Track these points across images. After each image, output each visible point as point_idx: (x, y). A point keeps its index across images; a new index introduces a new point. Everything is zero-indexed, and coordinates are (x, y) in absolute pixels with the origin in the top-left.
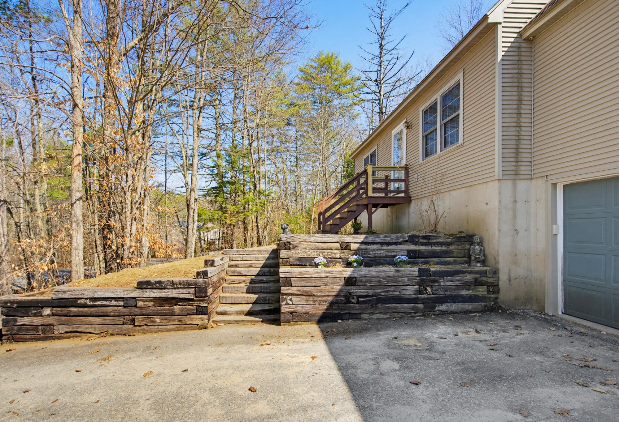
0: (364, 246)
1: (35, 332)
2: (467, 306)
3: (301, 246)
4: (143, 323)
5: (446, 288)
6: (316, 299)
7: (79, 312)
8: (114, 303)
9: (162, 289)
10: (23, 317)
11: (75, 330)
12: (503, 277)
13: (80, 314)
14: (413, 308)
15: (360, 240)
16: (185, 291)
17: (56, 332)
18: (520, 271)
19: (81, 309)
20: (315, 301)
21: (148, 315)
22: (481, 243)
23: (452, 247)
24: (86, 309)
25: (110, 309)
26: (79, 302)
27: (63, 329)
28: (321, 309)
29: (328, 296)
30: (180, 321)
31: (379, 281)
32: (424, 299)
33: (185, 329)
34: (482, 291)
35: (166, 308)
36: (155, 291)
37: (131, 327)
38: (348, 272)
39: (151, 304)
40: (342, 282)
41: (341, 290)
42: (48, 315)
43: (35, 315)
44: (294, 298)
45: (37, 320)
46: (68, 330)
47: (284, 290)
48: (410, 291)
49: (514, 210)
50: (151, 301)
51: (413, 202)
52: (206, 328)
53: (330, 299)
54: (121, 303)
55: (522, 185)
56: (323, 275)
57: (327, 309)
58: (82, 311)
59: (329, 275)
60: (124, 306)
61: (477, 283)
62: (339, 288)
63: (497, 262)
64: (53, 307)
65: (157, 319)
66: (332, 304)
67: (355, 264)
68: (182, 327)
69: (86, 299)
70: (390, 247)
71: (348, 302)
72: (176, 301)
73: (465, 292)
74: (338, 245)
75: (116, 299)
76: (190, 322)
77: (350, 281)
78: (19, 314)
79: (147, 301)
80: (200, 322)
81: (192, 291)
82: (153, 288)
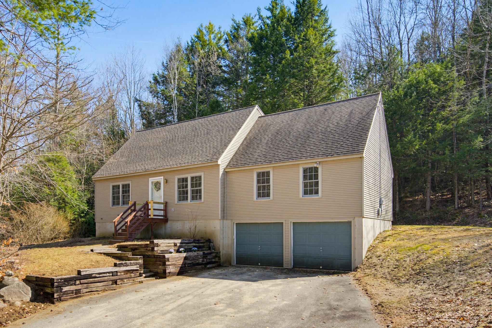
0: (181, 244)
1: (72, 294)
2: (214, 265)
3: (162, 245)
4: (120, 283)
5: (209, 259)
6: (176, 266)
7: (93, 281)
8: (108, 275)
9: (127, 266)
10: (66, 287)
11: (91, 290)
12: (221, 254)
13: (94, 282)
14: (202, 267)
15: (180, 242)
16: (136, 266)
17: (81, 293)
18: (224, 252)
19: (94, 279)
20: (176, 267)
21: (122, 279)
22: (213, 243)
23: (205, 244)
24: (96, 279)
25: (106, 278)
26: (93, 275)
27: (85, 290)
28: (177, 270)
29: (180, 264)
30: (133, 280)
31: (193, 258)
32: (204, 263)
33: (135, 284)
34: (217, 259)
35: (128, 275)
36: (125, 267)
37: (115, 285)
38: (184, 255)
39: (123, 273)
40: (183, 259)
41: (183, 262)
42: (78, 284)
43: (72, 285)
44: (170, 266)
45: (73, 288)
46: (87, 291)
47: (167, 263)
48: (200, 261)
49: (223, 230)
50: (123, 272)
51: (169, 222)
52: (142, 283)
53: (180, 266)
54: (111, 274)
55: (225, 221)
56: (178, 256)
57: (179, 270)
58: (95, 280)
59: (180, 256)
60: (112, 276)
61: (216, 256)
62: (183, 261)
63: (219, 249)
64: (80, 280)
65: (125, 280)
66: (181, 268)
67: (183, 252)
68: (134, 283)
69: (96, 274)
70: (189, 245)
71: (185, 266)
72: (132, 271)
73: (213, 260)
74: (173, 244)
75: (109, 273)
76: (137, 280)
77: (186, 258)
78: (64, 285)
79: (121, 272)
80: (140, 280)
81: (138, 266)
82: (124, 266)
